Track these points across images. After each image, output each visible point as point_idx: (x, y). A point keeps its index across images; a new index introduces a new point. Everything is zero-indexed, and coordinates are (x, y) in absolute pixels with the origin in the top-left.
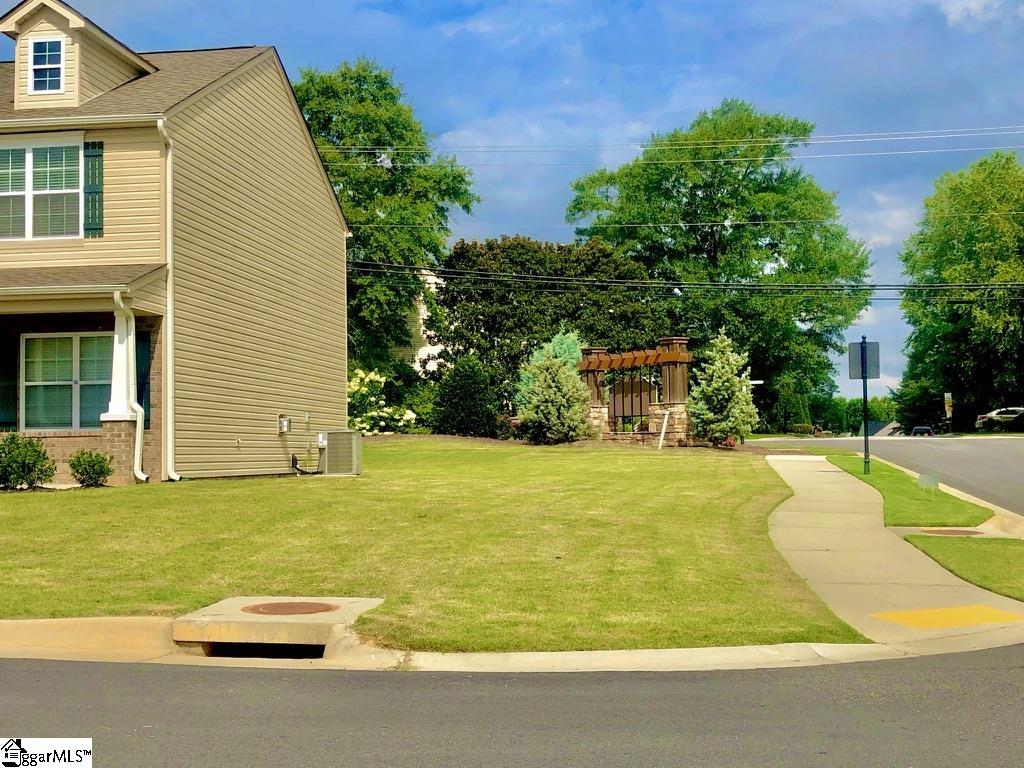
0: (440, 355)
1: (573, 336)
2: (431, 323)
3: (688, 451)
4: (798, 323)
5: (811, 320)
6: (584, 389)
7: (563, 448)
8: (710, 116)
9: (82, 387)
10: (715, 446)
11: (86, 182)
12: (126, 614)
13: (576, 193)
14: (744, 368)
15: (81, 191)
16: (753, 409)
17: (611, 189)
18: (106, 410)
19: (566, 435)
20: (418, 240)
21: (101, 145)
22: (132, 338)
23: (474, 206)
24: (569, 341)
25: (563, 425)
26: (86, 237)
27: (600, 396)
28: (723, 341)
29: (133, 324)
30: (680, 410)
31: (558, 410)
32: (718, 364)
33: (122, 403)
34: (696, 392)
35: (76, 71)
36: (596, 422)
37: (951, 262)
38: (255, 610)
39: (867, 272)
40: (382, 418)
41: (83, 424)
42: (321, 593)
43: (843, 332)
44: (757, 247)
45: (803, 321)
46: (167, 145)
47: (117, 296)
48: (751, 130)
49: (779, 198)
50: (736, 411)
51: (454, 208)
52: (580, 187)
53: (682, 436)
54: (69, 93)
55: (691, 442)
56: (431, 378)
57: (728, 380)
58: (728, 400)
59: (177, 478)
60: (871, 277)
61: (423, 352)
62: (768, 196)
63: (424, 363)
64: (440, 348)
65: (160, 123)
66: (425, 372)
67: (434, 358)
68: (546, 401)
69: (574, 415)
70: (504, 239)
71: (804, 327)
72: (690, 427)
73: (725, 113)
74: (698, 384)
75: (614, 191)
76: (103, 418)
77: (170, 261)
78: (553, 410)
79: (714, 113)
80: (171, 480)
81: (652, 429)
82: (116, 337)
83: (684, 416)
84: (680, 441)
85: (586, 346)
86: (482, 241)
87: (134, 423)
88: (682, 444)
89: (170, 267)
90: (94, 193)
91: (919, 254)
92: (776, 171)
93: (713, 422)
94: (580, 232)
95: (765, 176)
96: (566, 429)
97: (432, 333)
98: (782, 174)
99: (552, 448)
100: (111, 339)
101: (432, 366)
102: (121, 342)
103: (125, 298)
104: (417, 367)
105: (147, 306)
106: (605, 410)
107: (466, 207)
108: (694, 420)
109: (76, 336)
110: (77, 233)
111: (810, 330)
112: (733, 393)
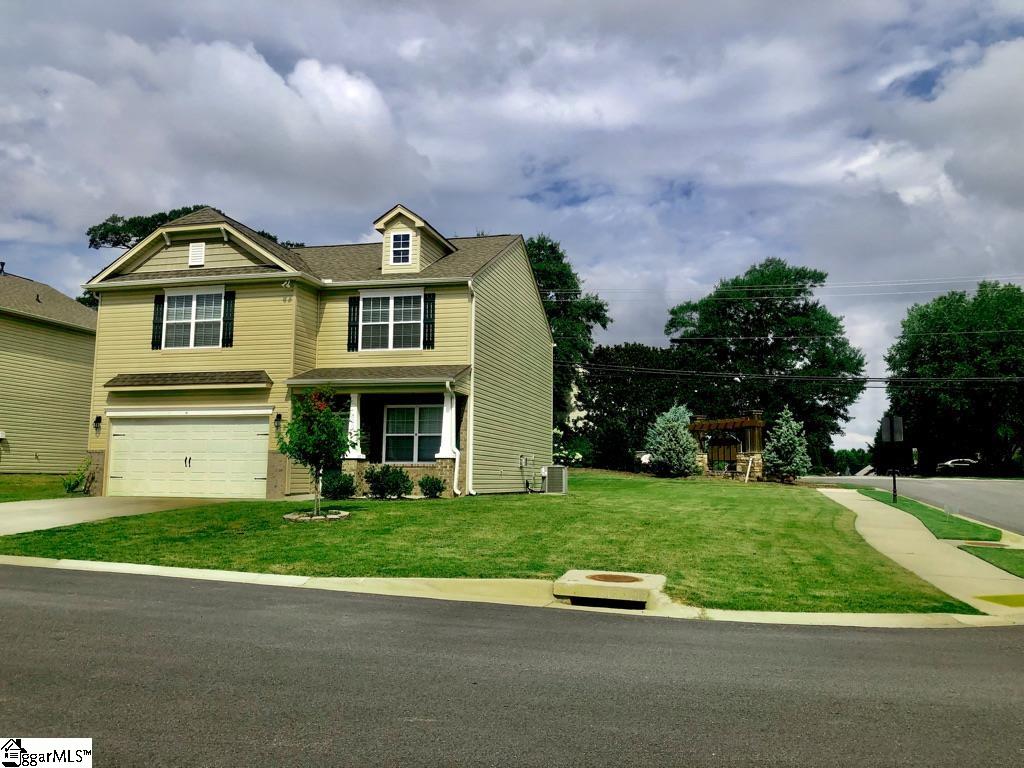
0: (586, 418)
1: (682, 408)
2: (579, 397)
3: (765, 485)
4: (818, 401)
5: (826, 399)
6: (693, 443)
7: (681, 480)
8: (758, 268)
9: (420, 437)
10: (782, 482)
11: (425, 317)
12: (523, 577)
13: (670, 317)
14: (801, 431)
15: (422, 322)
16: (807, 458)
17: (694, 314)
18: (438, 452)
19: (683, 471)
20: (575, 346)
21: (434, 295)
22: (454, 409)
23: (609, 325)
24: (681, 411)
25: (681, 465)
26: (424, 348)
27: (702, 447)
28: (787, 414)
29: (454, 401)
30: (757, 457)
31: (677, 455)
32: (785, 429)
33: (447, 449)
34: (769, 446)
35: (418, 252)
36: (700, 464)
37: (922, 363)
38: (593, 578)
39: (863, 368)
40: (562, 458)
41: (419, 460)
42: (623, 569)
43: (848, 407)
44: (791, 351)
45: (821, 399)
46: (472, 295)
47: (448, 384)
48: (786, 277)
49: (804, 319)
50: (797, 459)
51: (597, 327)
52: (673, 312)
53: (760, 474)
54: (414, 264)
55: (765, 478)
56: (580, 432)
57: (791, 439)
58: (791, 453)
59: (474, 493)
60: (867, 371)
61: (574, 415)
62: (797, 319)
63: (575, 422)
64: (584, 413)
65: (470, 283)
66: (576, 428)
67: (581, 419)
68: (670, 450)
69: (688, 457)
70: (627, 344)
71: (822, 403)
72: (765, 469)
73: (768, 266)
74: (770, 441)
75: (696, 315)
76: (437, 456)
77: (472, 363)
78: (674, 455)
79: (761, 266)
80: (471, 495)
81: (739, 469)
82: (445, 408)
83: (761, 461)
84: (758, 478)
85: (691, 414)
86: (612, 346)
87: (454, 460)
88: (759, 480)
89: (472, 367)
90: (430, 323)
91: (898, 357)
92: (802, 303)
93: (782, 465)
94: (673, 341)
95: (795, 306)
96: (683, 468)
97: (580, 403)
98: (806, 304)
99: (674, 480)
100: (442, 409)
101: (580, 424)
102: (447, 411)
103: (452, 386)
104: (571, 425)
105: (459, 390)
106: (706, 456)
107: (604, 326)
108: (768, 464)
109: (417, 408)
110: (419, 346)
111: (826, 405)
112: (795, 447)
